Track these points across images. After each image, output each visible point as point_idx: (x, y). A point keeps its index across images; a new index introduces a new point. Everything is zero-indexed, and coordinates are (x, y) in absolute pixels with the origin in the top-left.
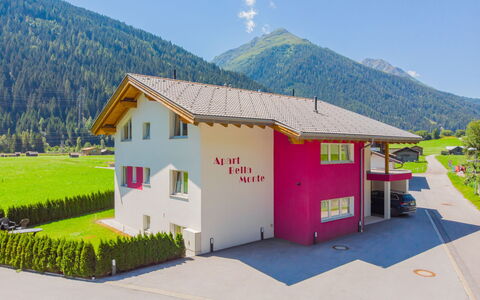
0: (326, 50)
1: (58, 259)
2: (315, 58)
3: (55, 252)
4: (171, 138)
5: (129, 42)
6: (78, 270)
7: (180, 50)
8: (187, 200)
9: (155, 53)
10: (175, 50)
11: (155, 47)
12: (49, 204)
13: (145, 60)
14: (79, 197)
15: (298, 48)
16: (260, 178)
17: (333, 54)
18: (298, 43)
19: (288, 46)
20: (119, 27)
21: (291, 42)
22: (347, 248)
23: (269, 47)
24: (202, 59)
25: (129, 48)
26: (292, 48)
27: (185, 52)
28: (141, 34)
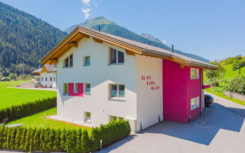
0: (123, 28)
1: (62, 142)
2: (118, 32)
3: (59, 138)
4: (109, 65)
5: (16, 18)
6: (80, 148)
7: (46, 24)
8: (124, 101)
9: (32, 25)
10: (44, 24)
11: (32, 22)
12: (13, 108)
13: (26, 29)
14: (29, 103)
15: (110, 26)
16: (158, 88)
17: (127, 30)
18: (110, 24)
19: (104, 25)
20: (10, 9)
21: (106, 23)
22: (207, 124)
23: (95, 25)
24: (59, 29)
25: (17, 21)
26: (107, 26)
27: (50, 25)
28: (23, 14)
